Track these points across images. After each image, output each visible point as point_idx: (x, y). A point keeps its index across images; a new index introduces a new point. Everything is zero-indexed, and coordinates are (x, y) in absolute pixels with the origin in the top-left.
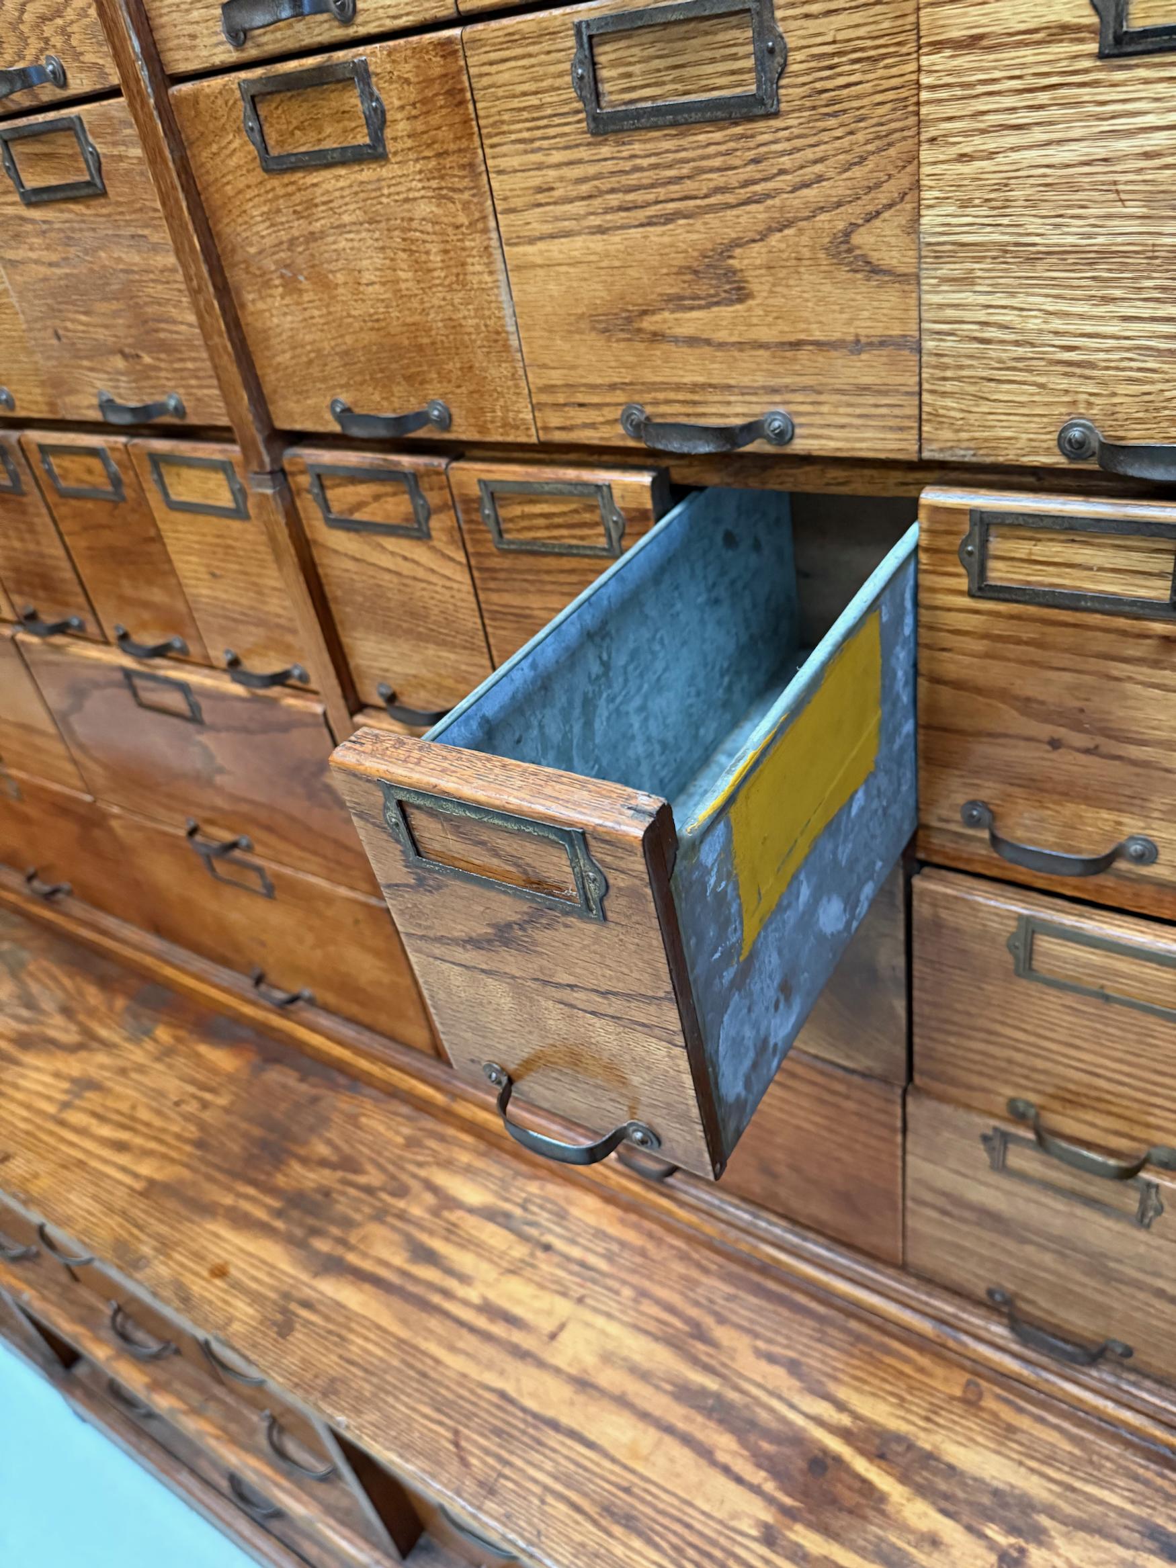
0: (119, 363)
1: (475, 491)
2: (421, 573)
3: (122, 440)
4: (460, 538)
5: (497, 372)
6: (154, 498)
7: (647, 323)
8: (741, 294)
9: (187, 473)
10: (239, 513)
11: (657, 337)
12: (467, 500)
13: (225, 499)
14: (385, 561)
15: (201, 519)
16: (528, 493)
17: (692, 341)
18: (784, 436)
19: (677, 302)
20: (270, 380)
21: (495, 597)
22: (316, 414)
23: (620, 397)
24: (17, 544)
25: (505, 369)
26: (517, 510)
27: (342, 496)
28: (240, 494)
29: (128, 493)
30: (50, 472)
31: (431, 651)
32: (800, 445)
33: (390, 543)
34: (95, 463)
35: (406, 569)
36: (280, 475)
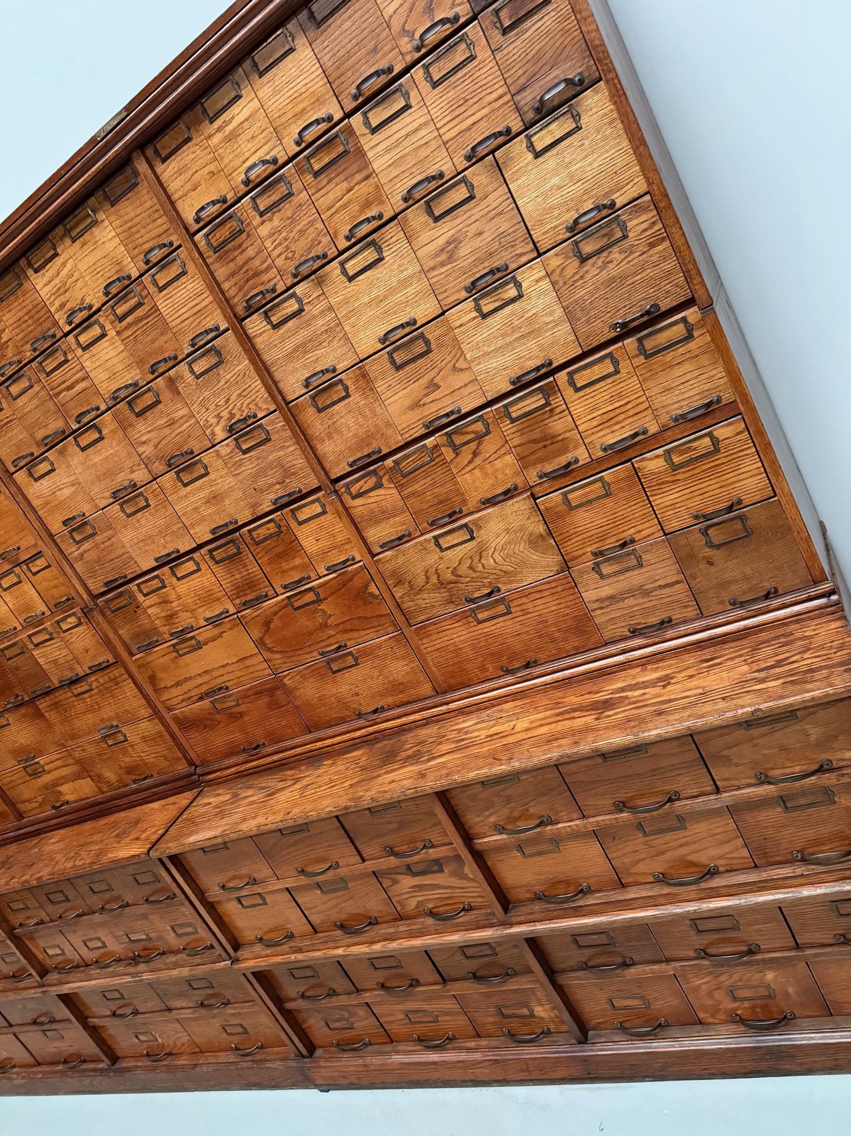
0: (278, 486)
1: (392, 465)
2: (383, 497)
3: (279, 513)
4: (391, 480)
5: (390, 432)
6: (293, 525)
7: (421, 403)
8: (438, 387)
9: (304, 510)
10: (324, 513)
11: (424, 405)
12: (391, 469)
13: (319, 510)
14: (372, 500)
15: (311, 522)
16: (406, 457)
17: (432, 401)
18: (459, 411)
19: (426, 395)
20: (328, 466)
21: (405, 492)
22: (343, 468)
23: (421, 422)
24: (237, 577)
25: (392, 430)
26: (404, 463)
27: (354, 489)
28: (323, 506)
29: (283, 529)
30: (253, 539)
31: (392, 521)
32: (463, 411)
33: (372, 494)
34: (272, 525)
35: (378, 499)
36: (336, 491)
